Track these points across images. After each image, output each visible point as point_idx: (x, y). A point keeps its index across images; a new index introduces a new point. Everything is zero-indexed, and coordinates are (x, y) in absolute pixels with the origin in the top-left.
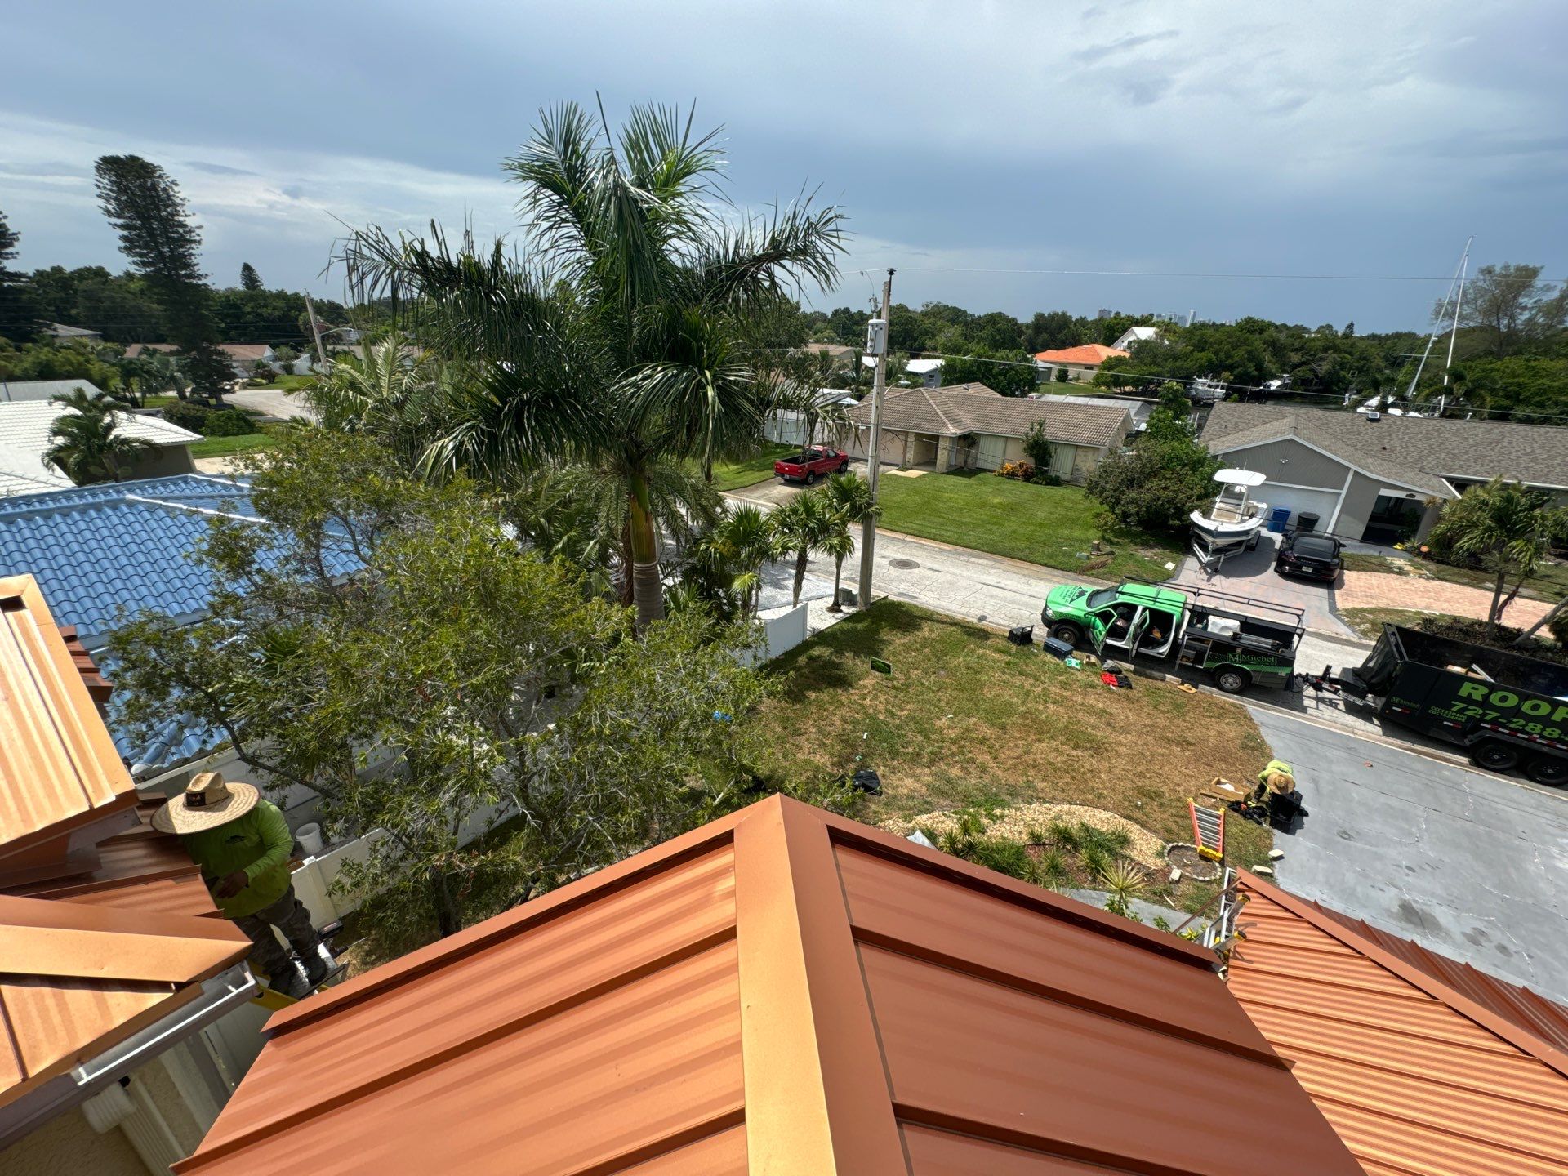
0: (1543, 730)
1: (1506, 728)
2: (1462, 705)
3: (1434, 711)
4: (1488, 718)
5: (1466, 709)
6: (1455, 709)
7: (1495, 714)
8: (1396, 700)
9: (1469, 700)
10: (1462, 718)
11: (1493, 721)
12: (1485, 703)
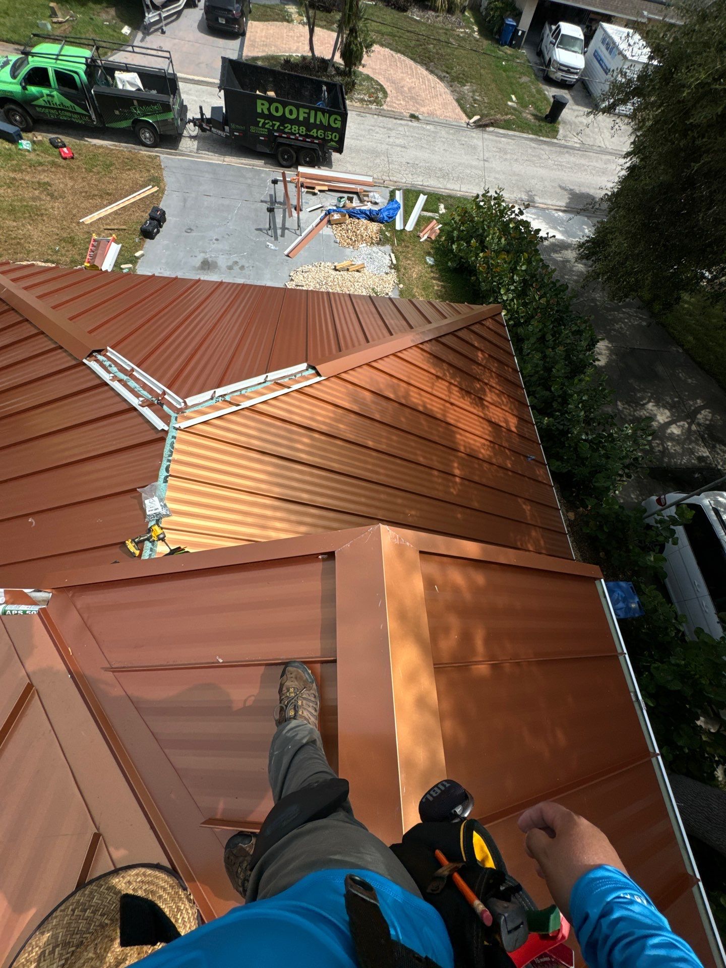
0: (299, 130)
1: (285, 133)
2: (262, 121)
3: (253, 129)
4: (276, 128)
5: (264, 124)
6: (260, 125)
7: (278, 124)
8: (233, 126)
9: (262, 115)
10: (265, 132)
11: (278, 130)
12: (270, 117)
